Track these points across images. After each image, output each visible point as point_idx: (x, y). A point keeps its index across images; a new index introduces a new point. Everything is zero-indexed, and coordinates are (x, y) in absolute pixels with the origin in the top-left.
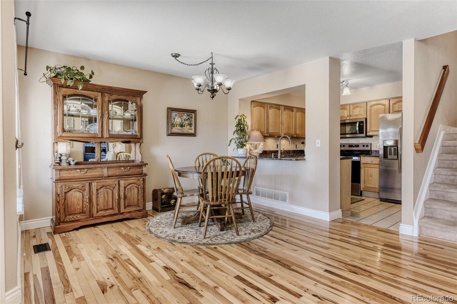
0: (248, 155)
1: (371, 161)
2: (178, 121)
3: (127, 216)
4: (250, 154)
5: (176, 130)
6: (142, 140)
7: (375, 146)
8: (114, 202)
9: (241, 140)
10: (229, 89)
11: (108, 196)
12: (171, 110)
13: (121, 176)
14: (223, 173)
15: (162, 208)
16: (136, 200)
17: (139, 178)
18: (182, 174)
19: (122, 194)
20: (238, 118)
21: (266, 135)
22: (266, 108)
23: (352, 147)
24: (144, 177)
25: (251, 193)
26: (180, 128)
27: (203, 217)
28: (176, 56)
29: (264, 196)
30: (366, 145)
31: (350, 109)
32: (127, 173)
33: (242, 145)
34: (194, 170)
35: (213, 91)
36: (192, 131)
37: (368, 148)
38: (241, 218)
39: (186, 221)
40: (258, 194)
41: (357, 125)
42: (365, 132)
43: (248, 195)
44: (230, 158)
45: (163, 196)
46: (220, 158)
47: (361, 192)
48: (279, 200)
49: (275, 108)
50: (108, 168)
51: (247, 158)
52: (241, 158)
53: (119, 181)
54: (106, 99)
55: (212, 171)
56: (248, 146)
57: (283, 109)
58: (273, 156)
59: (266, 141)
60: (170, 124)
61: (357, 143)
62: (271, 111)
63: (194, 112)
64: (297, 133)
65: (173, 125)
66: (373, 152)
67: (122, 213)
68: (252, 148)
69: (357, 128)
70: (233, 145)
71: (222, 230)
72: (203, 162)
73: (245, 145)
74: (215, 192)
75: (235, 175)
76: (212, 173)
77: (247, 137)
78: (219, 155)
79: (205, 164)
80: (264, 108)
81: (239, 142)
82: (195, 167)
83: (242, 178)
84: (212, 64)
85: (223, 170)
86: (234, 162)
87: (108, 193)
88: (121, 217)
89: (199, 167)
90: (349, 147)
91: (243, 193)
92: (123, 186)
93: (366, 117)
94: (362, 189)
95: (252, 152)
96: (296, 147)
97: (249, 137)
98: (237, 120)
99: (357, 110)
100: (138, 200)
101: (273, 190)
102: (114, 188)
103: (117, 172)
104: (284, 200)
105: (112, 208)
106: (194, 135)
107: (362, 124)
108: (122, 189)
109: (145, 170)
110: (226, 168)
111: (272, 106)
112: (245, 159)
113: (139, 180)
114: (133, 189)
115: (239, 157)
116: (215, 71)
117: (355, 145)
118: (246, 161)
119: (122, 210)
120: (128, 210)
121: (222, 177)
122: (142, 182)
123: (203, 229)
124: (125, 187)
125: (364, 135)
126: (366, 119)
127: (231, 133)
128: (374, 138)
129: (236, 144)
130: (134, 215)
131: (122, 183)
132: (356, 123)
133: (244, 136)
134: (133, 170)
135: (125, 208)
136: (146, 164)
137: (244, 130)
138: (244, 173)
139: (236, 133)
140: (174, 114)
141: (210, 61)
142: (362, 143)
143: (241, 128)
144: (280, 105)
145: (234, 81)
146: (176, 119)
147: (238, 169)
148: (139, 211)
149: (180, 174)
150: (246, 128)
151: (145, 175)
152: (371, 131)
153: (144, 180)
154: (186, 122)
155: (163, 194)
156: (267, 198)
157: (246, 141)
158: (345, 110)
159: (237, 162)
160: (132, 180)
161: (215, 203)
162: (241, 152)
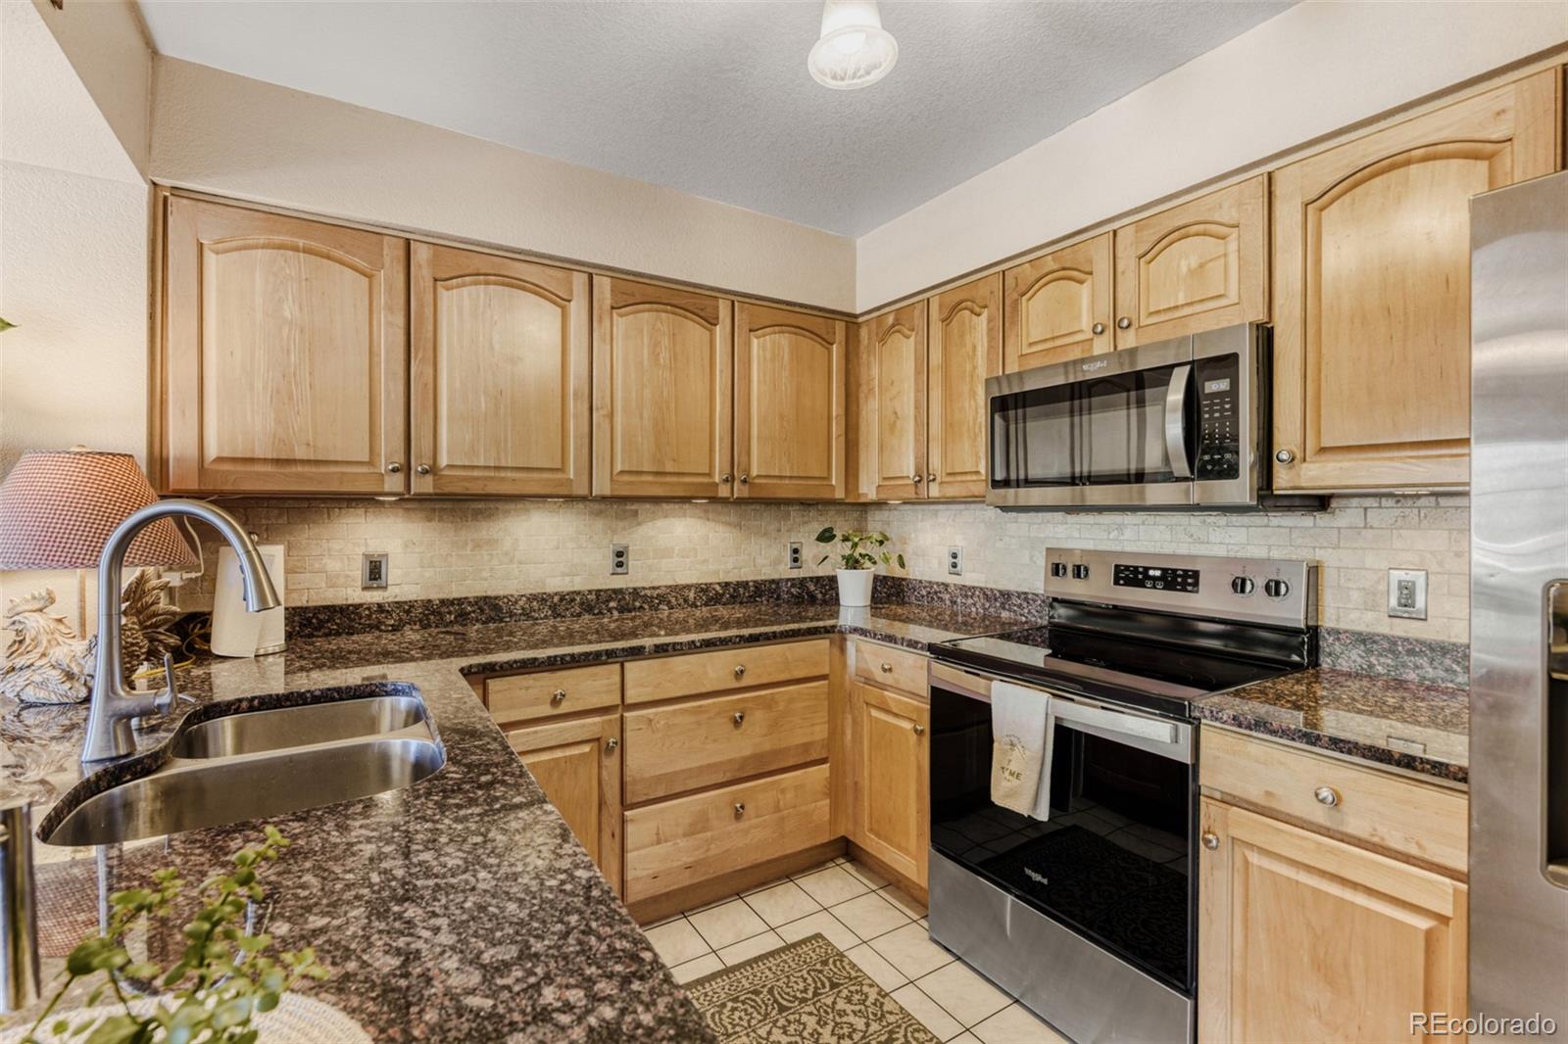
1: (1325, 793)
7: (1355, 596)
23: (1141, 584)
30: (1260, 582)
31: (1120, 267)
37: (1289, 612)
41: (1176, 394)
42: (1247, 456)
61: (1183, 550)
64: (754, 472)
66: (1337, 648)
69: (1173, 429)
90: (1116, 583)
93: (1260, 316)
96: (796, 560)
99: (1185, 256)
107: (1223, 385)
117: (1164, 570)
125: (1240, 489)
126: (1265, 337)
128: (1345, 517)
132: (1168, 382)
142: (1228, 560)
152: (1323, 450)
158: (1081, 282)
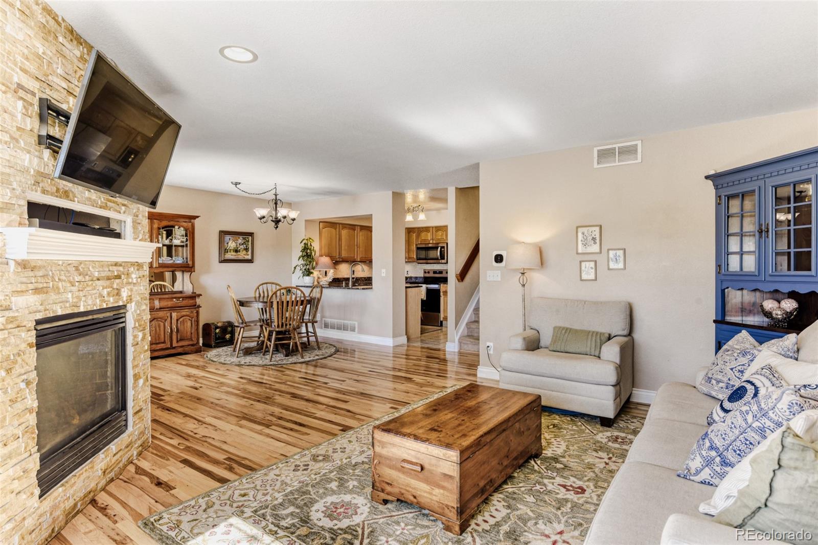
0: (316, 283)
2: (232, 246)
3: (180, 350)
4: (318, 283)
5: (229, 256)
6: (194, 269)
8: (166, 336)
9: (308, 267)
10: (294, 220)
11: (160, 330)
12: (223, 234)
13: (173, 308)
14: (288, 302)
15: (216, 343)
16: (189, 333)
17: (192, 310)
18: (245, 304)
19: (174, 327)
20: (304, 242)
21: (338, 260)
22: (338, 230)
23: (436, 273)
24: (197, 309)
25: (316, 322)
26: (234, 253)
27: (267, 347)
28: (236, 184)
29: (333, 327)
31: (433, 232)
32: (180, 305)
33: (308, 273)
34: (254, 300)
35: (277, 221)
36: (249, 257)
38: (306, 347)
39: (248, 352)
40: (326, 326)
41: (439, 250)
43: (313, 324)
44: (295, 288)
45: (218, 331)
46: (285, 288)
47: (441, 322)
48: (347, 330)
49: (349, 228)
50: (160, 299)
51: (313, 287)
52: (307, 287)
53: (171, 313)
54: (156, 226)
55: (278, 300)
56: (316, 273)
57: (359, 230)
58: (344, 285)
59: (337, 267)
60: (223, 249)
61: (441, 269)
62: (344, 233)
63: (251, 234)
65: (226, 251)
67: (174, 348)
68: (321, 276)
69: (439, 254)
70: (299, 273)
71: (287, 356)
72: (264, 292)
73: (312, 273)
74: (280, 319)
75: (299, 303)
76: (278, 302)
77: (315, 263)
78: (284, 286)
79: (270, 294)
80: (336, 229)
81: (305, 269)
82: (255, 298)
83: (308, 306)
84: (276, 195)
85: (288, 299)
86: (299, 292)
87: (159, 326)
88: (173, 351)
89: (260, 297)
90: (433, 274)
91: (309, 322)
92: (175, 319)
94: (442, 319)
95: (320, 280)
97: (317, 264)
98: (303, 244)
99: (440, 233)
100: (192, 333)
101: (343, 321)
102: (166, 320)
103: (169, 304)
104: (353, 330)
105: (164, 342)
106: (250, 261)
107: (443, 249)
108: (174, 321)
109: (199, 301)
110: (291, 297)
111: (345, 226)
112: (311, 289)
113: (192, 312)
114: (187, 321)
115: (304, 287)
116: (279, 202)
117: (439, 272)
118: (312, 290)
119: (175, 344)
120: (181, 344)
121: (288, 306)
122: (196, 314)
123: (268, 357)
124: (177, 320)
125: (444, 261)
126: (447, 244)
127: (296, 258)
129: (301, 272)
130: (187, 349)
131: (174, 315)
132: (437, 248)
133: (310, 262)
134: (186, 301)
135: (177, 342)
136: (200, 295)
137: (310, 255)
138: (309, 302)
139: (301, 258)
140: (227, 237)
141: (274, 192)
143: (307, 253)
144: (355, 225)
145: (299, 212)
146: (229, 244)
147: (302, 299)
148: (192, 345)
149: (242, 304)
150: (313, 254)
151: (199, 307)
153: (198, 313)
154: (242, 247)
155: (217, 327)
156: (336, 330)
157: (313, 268)
158: (428, 233)
159: (302, 292)
160: (185, 312)
161: (280, 329)
162: (308, 280)
